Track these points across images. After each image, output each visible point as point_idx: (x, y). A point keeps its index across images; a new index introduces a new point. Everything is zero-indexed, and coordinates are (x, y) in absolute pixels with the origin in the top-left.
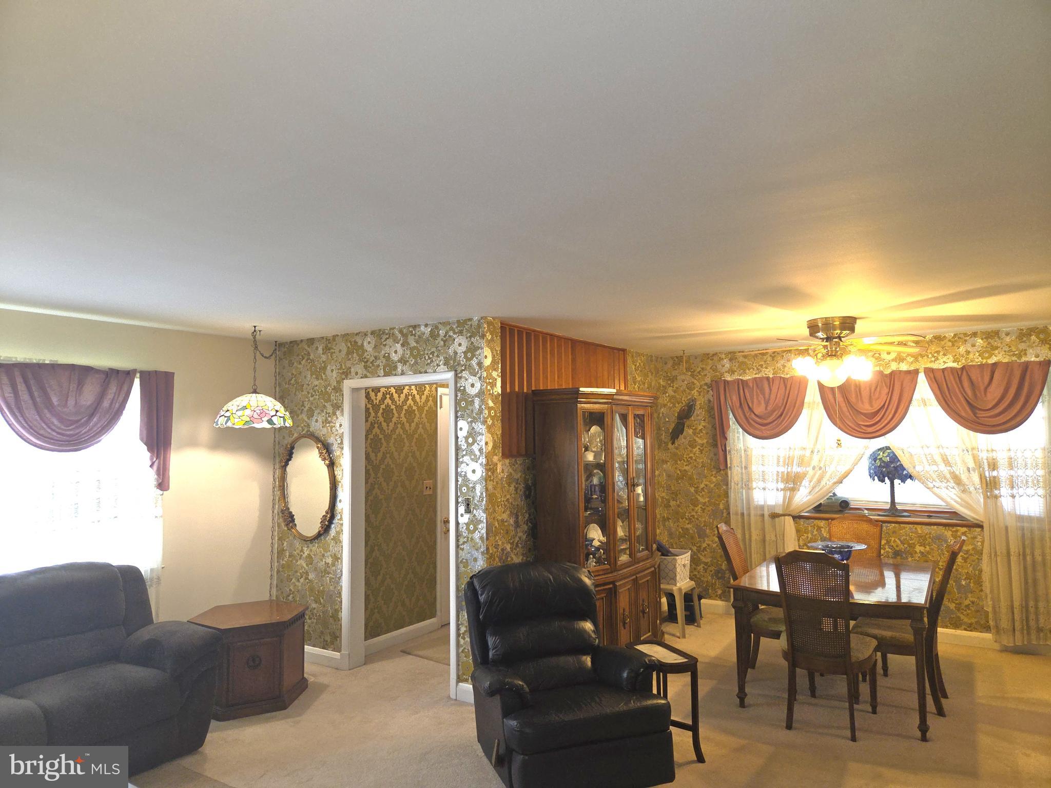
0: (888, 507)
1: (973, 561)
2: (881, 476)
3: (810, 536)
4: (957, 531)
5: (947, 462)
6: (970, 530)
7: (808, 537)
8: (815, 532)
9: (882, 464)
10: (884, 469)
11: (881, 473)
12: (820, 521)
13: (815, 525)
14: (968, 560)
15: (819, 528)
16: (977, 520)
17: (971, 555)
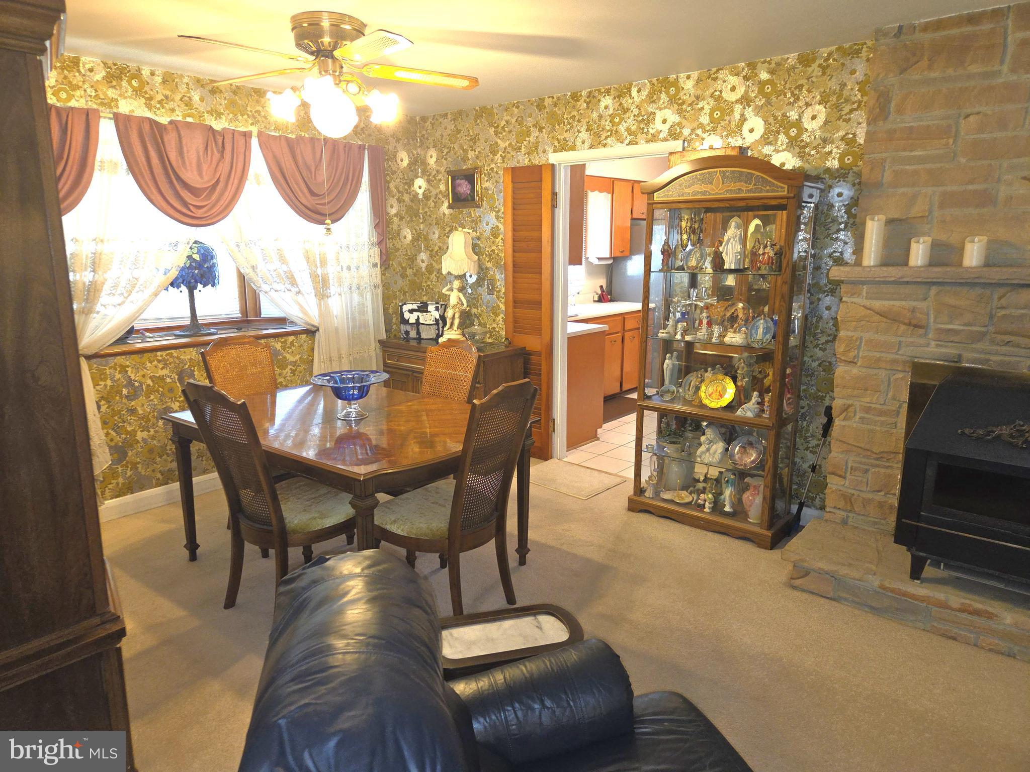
0: (187, 322)
1: (301, 372)
2: (193, 281)
3: (109, 383)
4: (286, 341)
5: (283, 259)
6: (297, 338)
7: (106, 386)
8: (118, 376)
9: (194, 264)
10: (196, 271)
11: (193, 276)
12: (123, 357)
13: (116, 364)
14: (296, 373)
15: (123, 369)
16: (309, 324)
17: (299, 366)
